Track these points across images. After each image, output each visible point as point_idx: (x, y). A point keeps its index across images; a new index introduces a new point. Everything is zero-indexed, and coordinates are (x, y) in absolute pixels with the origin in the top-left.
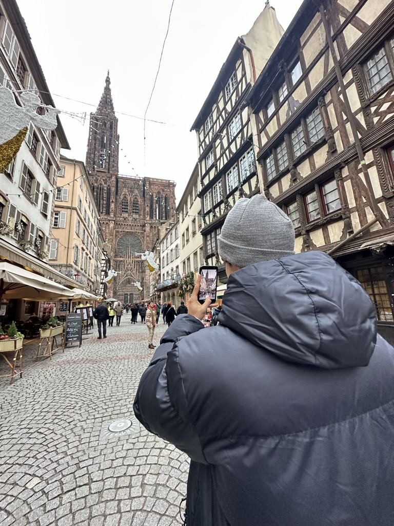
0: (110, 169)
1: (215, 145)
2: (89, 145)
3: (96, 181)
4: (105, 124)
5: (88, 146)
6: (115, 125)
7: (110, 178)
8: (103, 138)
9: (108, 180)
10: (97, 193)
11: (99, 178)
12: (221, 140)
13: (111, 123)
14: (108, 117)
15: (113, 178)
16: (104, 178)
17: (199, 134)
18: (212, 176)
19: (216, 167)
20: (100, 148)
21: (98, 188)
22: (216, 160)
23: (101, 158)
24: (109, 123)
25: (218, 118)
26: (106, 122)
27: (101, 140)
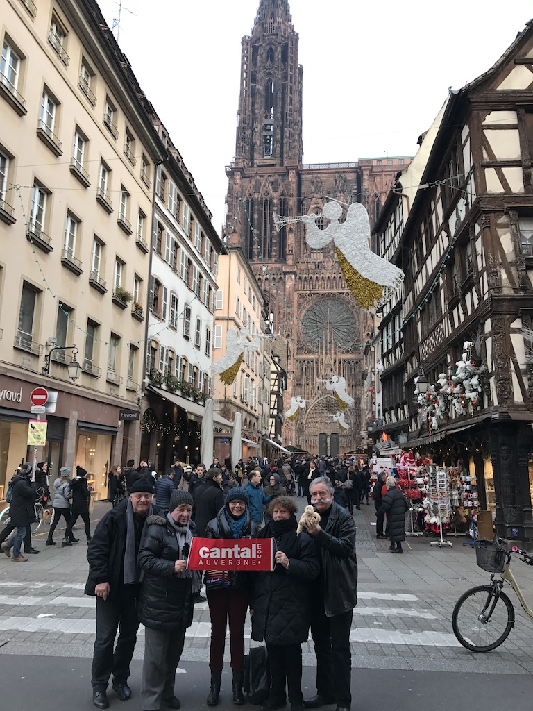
0: (285, 155)
2: (242, 111)
3: (257, 187)
4: (271, 53)
5: (239, 114)
6: (292, 50)
7: (285, 175)
8: (268, 88)
9: (280, 181)
10: (260, 215)
11: (263, 181)
13: (285, 47)
14: (276, 35)
15: (292, 177)
16: (272, 179)
18: (388, 312)
20: (263, 110)
21: (260, 203)
23: (265, 133)
24: (279, 49)
25: (391, 243)
26: (273, 47)
27: (264, 93)
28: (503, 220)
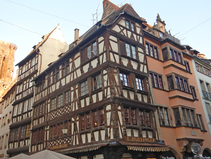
1: (24, 83)
12: (27, 83)
17: (20, 70)
18: (20, 98)
19: (22, 95)
22: (23, 91)
25: (27, 71)
28: (115, 71)
